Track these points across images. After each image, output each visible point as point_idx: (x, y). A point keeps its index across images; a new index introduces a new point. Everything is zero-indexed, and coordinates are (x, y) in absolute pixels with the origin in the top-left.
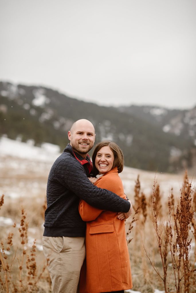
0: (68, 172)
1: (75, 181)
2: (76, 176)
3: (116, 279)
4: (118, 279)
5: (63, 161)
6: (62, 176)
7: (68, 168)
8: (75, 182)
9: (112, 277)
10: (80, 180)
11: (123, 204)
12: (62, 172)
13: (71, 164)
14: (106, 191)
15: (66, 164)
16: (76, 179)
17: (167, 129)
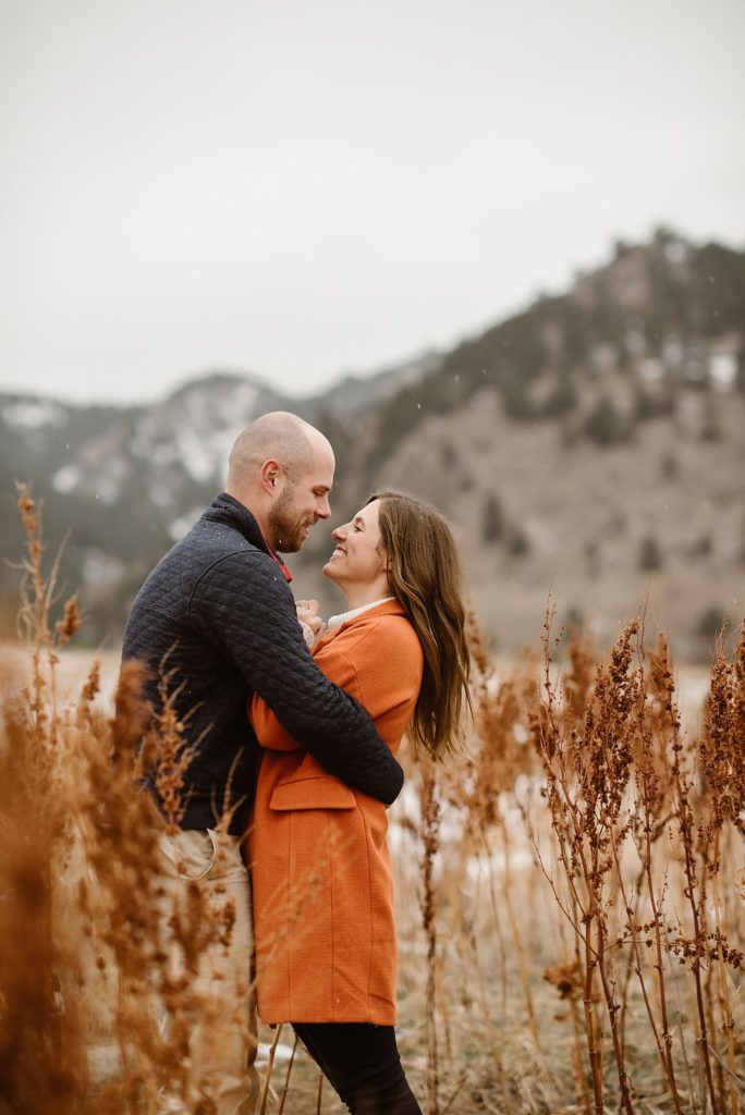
0: (248, 600)
1: (266, 637)
2: (274, 622)
3: (347, 979)
4: (355, 982)
5: (235, 560)
6: (223, 608)
7: (250, 588)
8: (263, 640)
9: (337, 969)
10: (282, 637)
11: (386, 768)
12: (226, 595)
13: (264, 577)
14: (354, 704)
15: (247, 572)
16: (272, 632)
17: (66, 480)
